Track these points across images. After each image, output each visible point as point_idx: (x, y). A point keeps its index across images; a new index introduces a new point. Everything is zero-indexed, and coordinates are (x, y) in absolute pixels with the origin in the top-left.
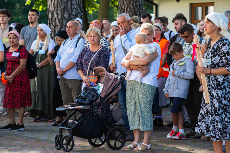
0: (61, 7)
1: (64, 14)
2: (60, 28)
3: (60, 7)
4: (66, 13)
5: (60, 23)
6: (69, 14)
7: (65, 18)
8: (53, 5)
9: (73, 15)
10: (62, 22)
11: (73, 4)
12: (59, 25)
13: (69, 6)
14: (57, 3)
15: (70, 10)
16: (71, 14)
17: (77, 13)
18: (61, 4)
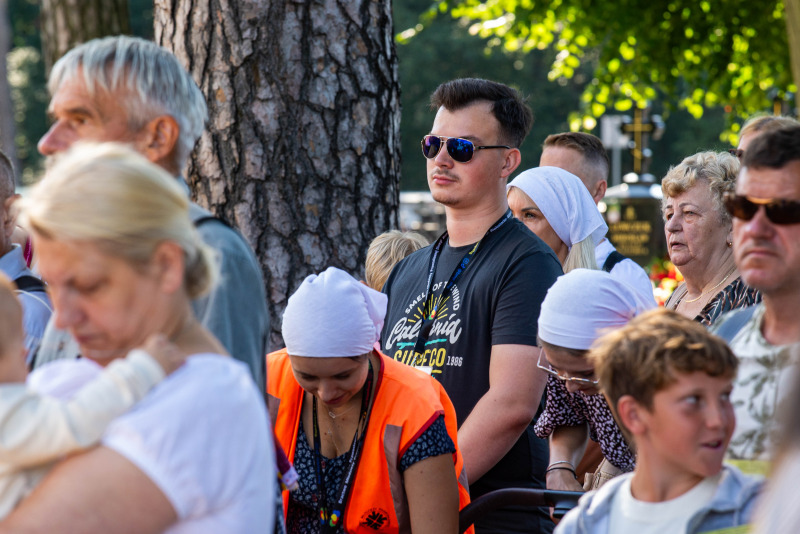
0: (235, 48)
1: (252, 98)
2: (222, 200)
3: (227, 48)
4: (263, 93)
5: (221, 166)
6: (286, 98)
7: (256, 126)
8: (179, 39)
9: (321, 111)
10: (236, 154)
11: (321, 34)
12: (217, 175)
13: (289, 46)
14: (210, 26)
16: (305, 102)
17: (351, 92)
18: (230, 27)
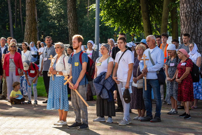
15: (197, 33)
